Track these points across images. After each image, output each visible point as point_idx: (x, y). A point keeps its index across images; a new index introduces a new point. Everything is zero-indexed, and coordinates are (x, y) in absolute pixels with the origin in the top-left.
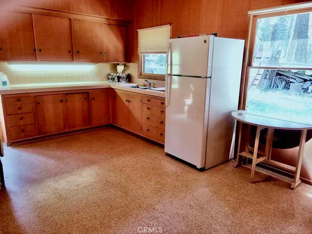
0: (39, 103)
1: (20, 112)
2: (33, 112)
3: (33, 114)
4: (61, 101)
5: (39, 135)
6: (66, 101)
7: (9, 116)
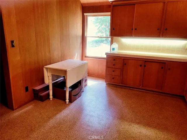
0: (125, 64)
1: (114, 67)
2: (121, 69)
3: (120, 70)
4: (141, 66)
5: (122, 84)
6: (145, 66)
7: (108, 68)
